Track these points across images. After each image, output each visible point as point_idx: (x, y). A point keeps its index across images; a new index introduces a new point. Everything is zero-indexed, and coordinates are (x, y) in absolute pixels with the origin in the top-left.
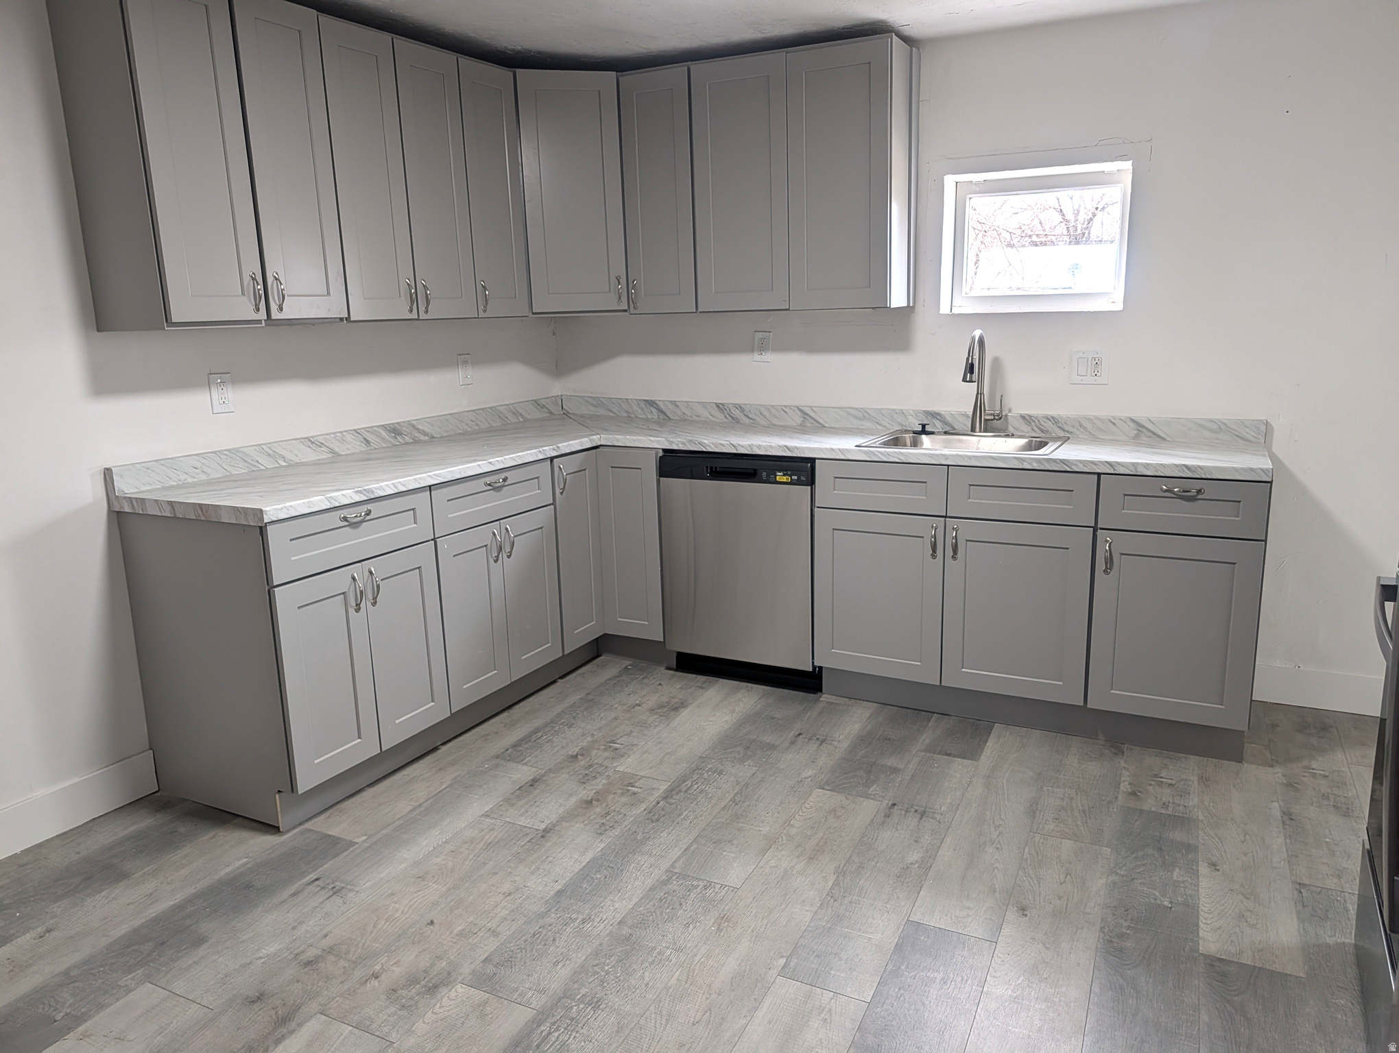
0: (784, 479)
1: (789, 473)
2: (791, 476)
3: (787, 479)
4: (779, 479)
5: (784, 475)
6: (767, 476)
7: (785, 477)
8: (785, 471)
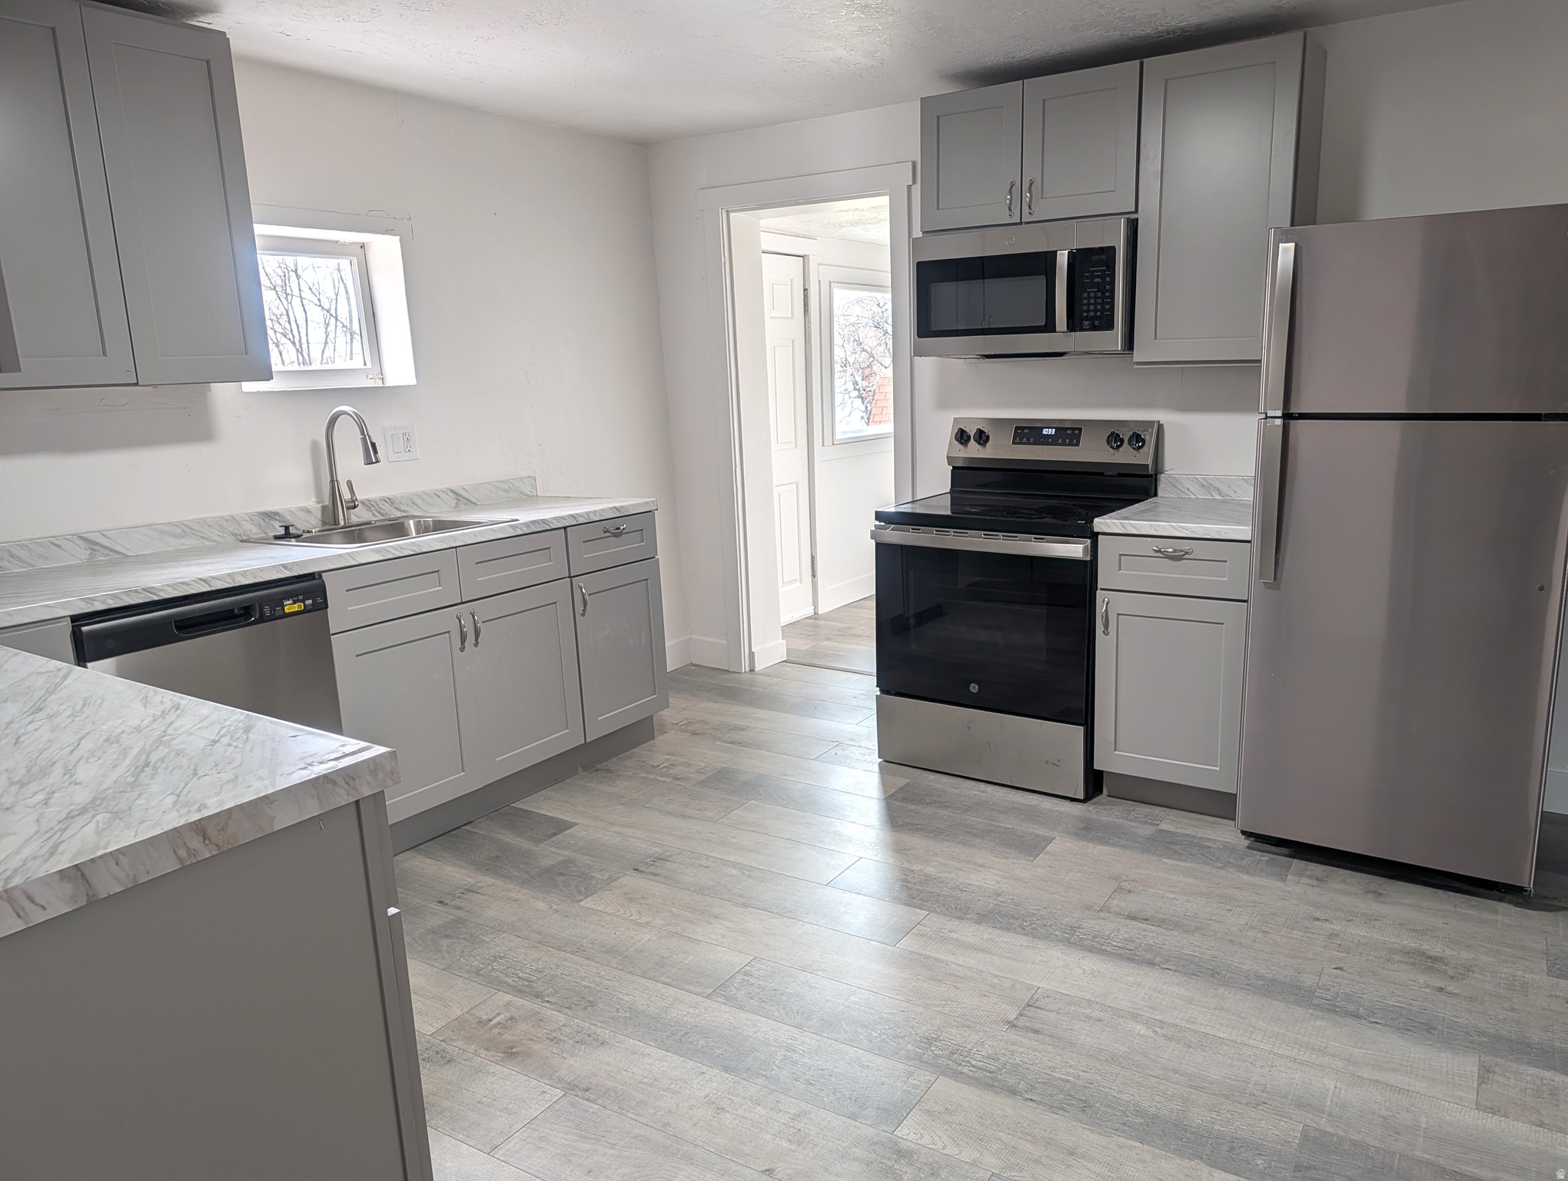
0: (296, 608)
1: (301, 597)
2: (303, 601)
3: (300, 606)
4: (288, 609)
5: (294, 603)
6: (271, 611)
7: (296, 605)
8: (294, 596)
